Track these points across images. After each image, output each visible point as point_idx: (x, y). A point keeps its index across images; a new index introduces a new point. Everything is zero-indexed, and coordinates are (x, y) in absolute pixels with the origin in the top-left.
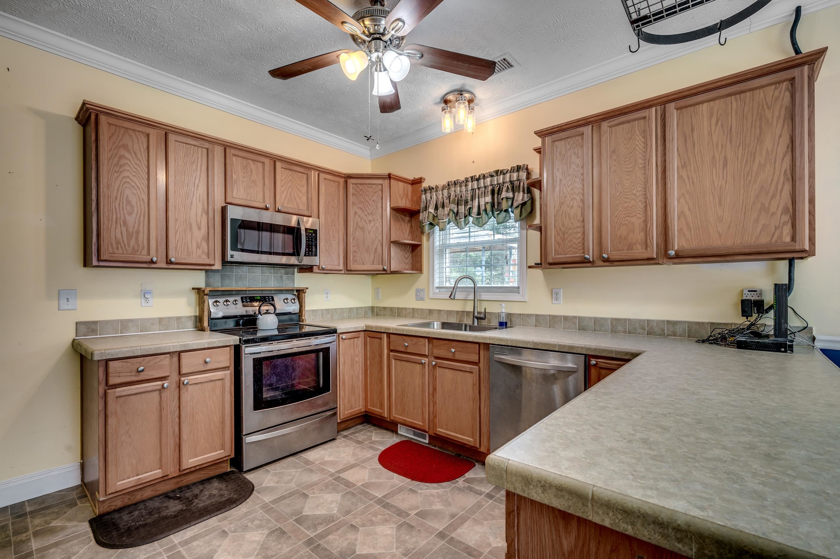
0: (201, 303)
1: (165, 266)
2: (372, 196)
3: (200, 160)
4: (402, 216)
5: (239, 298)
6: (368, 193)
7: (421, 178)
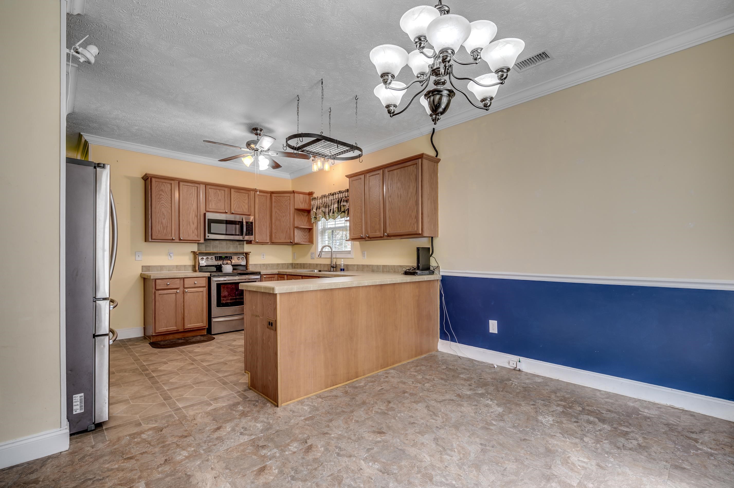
0: (195, 258)
1: (178, 241)
2: (285, 203)
3: (194, 192)
4: (302, 213)
5: (214, 257)
6: (282, 201)
7: (312, 192)
